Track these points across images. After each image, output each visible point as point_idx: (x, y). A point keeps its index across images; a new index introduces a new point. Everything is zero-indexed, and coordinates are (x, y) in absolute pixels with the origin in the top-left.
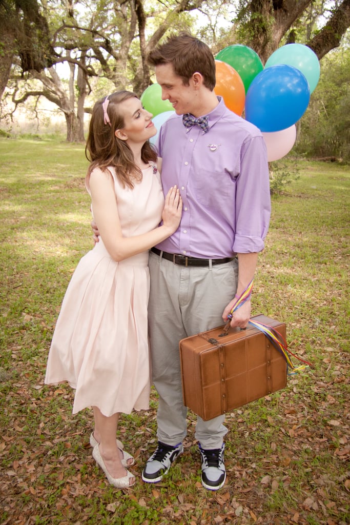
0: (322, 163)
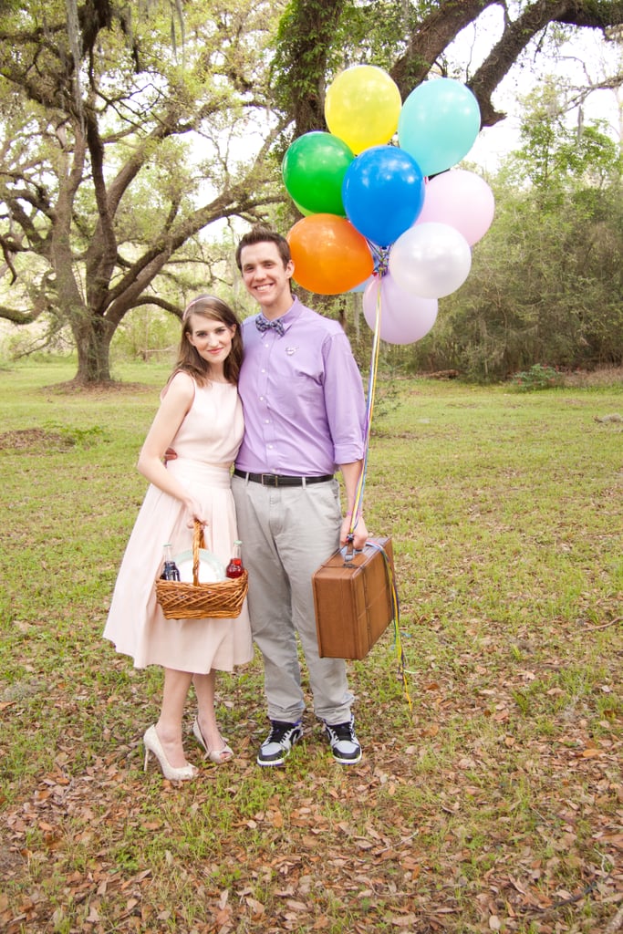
0: (434, 382)
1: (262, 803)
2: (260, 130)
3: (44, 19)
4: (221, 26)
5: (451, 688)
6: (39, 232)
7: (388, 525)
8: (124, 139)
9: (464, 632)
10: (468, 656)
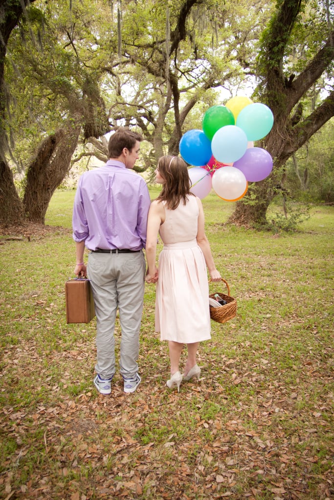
0: (328, 207)
1: (213, 415)
2: (252, 86)
3: (157, 38)
4: (236, 37)
5: (318, 364)
6: (150, 132)
7: (297, 276)
8: (190, 90)
9: (329, 336)
10: (329, 349)
